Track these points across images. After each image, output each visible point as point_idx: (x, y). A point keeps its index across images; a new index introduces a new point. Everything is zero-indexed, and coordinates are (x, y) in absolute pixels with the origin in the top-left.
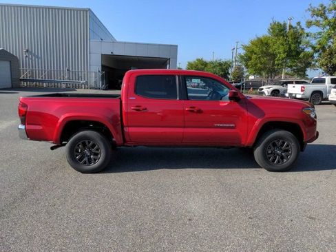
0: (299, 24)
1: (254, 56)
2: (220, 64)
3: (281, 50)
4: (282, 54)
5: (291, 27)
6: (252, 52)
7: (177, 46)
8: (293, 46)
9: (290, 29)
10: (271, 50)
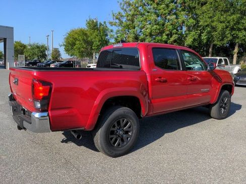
0: (105, 22)
1: (77, 42)
2: (38, 47)
3: (97, 40)
4: (97, 43)
5: (101, 24)
6: (76, 39)
7: (12, 28)
8: (103, 37)
9: (100, 26)
10: (89, 39)
